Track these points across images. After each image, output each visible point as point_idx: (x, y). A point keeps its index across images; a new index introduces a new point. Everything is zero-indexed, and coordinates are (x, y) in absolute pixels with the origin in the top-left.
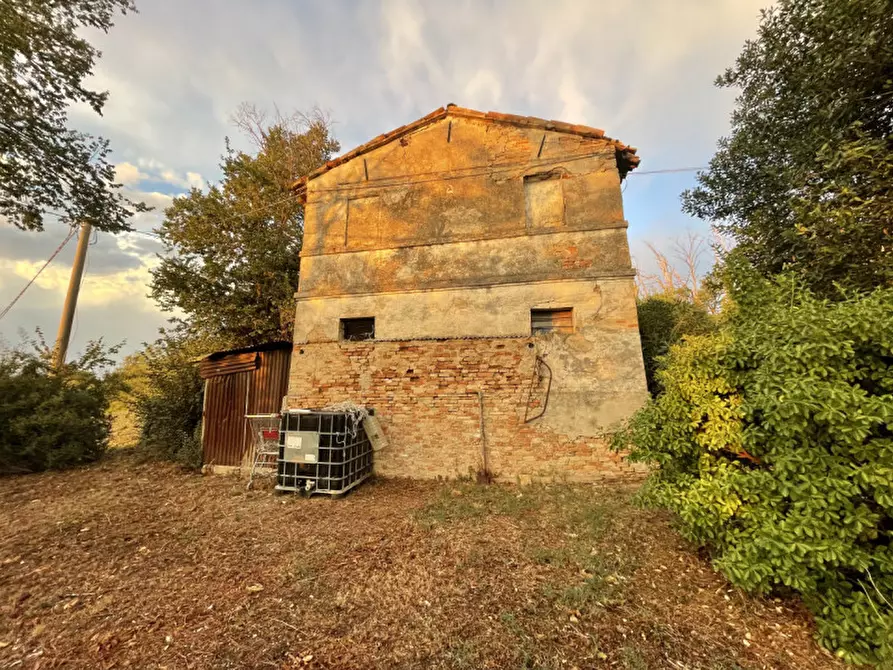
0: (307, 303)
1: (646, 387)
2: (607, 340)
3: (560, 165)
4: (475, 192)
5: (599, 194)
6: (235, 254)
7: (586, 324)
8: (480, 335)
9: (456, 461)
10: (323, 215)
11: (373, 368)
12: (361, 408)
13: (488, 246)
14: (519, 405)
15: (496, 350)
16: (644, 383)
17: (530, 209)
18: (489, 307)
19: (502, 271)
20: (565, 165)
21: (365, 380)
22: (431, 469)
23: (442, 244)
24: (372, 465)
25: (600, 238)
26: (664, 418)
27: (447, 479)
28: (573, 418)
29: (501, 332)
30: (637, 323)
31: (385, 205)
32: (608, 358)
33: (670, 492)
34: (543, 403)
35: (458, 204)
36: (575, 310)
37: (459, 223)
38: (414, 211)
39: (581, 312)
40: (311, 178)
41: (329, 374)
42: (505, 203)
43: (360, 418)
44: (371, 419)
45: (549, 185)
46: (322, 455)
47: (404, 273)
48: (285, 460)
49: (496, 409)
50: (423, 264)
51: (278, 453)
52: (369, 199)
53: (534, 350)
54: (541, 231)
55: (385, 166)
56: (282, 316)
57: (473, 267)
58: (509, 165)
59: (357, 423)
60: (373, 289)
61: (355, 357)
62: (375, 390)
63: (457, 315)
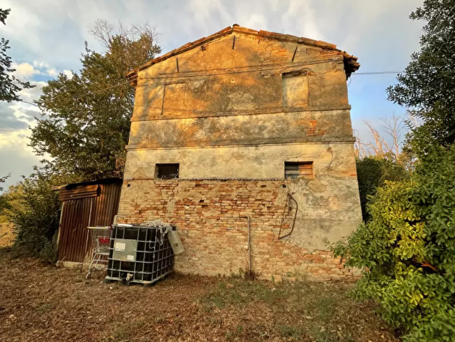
0: (134, 152)
1: (362, 217)
2: (336, 184)
3: (306, 67)
4: (250, 82)
5: (332, 87)
6: (88, 119)
7: (321, 173)
8: (250, 178)
9: (231, 264)
10: (148, 94)
11: (177, 198)
12: (167, 225)
13: (257, 118)
14: (275, 226)
15: (261, 189)
16: (360, 214)
17: (286, 95)
18: (257, 159)
19: (266, 136)
20: (309, 67)
21: (171, 206)
22: (213, 269)
23: (227, 116)
24: (173, 264)
25: (332, 116)
26: (371, 237)
27: (224, 276)
28: (312, 237)
29: (265, 176)
30: (356, 173)
31: (189, 89)
32: (336, 196)
33: (375, 288)
34: (291, 226)
35: (238, 90)
36: (314, 163)
37: (238, 102)
38: (209, 93)
39: (319, 164)
40: (141, 70)
41: (147, 201)
42: (269, 90)
43: (166, 232)
44: (173, 233)
45: (299, 80)
46: (139, 256)
47: (200, 134)
48: (113, 259)
49: (259, 229)
50: (213, 129)
51: (108, 254)
52: (179, 84)
53: (286, 190)
54: (293, 110)
55: (191, 63)
56: (117, 161)
57: (247, 132)
58: (273, 65)
59: (164, 235)
60: (180, 144)
61: (165, 190)
62: (177, 213)
63: (236, 164)
